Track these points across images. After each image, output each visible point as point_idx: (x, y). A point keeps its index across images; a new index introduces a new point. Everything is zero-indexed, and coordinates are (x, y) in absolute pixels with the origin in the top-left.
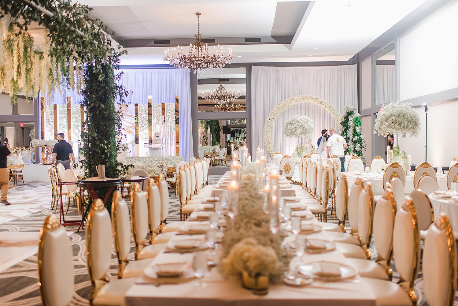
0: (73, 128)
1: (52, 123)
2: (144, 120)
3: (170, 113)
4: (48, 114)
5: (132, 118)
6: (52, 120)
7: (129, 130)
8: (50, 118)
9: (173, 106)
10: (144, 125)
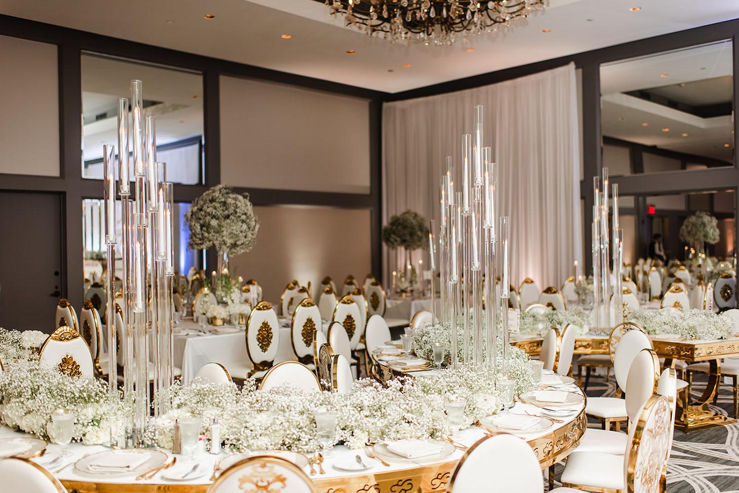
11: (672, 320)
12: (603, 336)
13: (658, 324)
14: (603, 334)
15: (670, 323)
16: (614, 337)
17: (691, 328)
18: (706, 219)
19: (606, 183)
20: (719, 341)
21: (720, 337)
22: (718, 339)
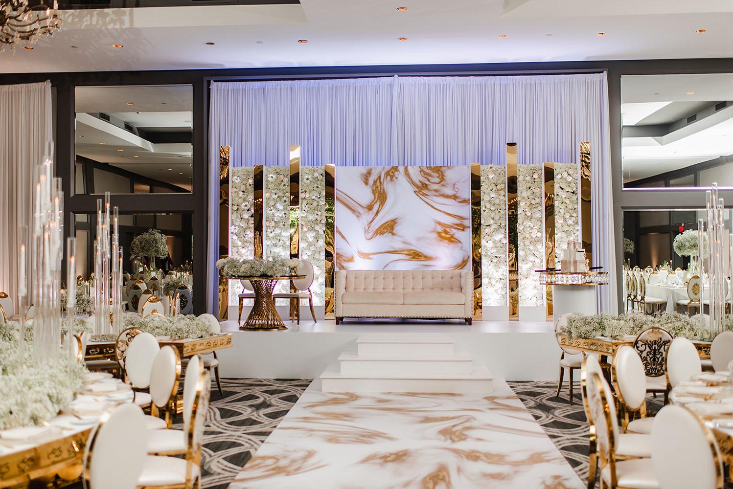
0: (302, 228)
1: (246, 216)
2: (493, 209)
3: (562, 189)
4: (237, 190)
5: (459, 202)
6: (246, 206)
7: (448, 234)
8: (240, 201)
9: (571, 172)
10: (492, 222)
11: (163, 325)
13: (152, 328)
15: (162, 327)
16: (121, 341)
17: (178, 330)
18: (158, 235)
19: (108, 205)
20: (200, 339)
21: (200, 336)
22: (199, 338)
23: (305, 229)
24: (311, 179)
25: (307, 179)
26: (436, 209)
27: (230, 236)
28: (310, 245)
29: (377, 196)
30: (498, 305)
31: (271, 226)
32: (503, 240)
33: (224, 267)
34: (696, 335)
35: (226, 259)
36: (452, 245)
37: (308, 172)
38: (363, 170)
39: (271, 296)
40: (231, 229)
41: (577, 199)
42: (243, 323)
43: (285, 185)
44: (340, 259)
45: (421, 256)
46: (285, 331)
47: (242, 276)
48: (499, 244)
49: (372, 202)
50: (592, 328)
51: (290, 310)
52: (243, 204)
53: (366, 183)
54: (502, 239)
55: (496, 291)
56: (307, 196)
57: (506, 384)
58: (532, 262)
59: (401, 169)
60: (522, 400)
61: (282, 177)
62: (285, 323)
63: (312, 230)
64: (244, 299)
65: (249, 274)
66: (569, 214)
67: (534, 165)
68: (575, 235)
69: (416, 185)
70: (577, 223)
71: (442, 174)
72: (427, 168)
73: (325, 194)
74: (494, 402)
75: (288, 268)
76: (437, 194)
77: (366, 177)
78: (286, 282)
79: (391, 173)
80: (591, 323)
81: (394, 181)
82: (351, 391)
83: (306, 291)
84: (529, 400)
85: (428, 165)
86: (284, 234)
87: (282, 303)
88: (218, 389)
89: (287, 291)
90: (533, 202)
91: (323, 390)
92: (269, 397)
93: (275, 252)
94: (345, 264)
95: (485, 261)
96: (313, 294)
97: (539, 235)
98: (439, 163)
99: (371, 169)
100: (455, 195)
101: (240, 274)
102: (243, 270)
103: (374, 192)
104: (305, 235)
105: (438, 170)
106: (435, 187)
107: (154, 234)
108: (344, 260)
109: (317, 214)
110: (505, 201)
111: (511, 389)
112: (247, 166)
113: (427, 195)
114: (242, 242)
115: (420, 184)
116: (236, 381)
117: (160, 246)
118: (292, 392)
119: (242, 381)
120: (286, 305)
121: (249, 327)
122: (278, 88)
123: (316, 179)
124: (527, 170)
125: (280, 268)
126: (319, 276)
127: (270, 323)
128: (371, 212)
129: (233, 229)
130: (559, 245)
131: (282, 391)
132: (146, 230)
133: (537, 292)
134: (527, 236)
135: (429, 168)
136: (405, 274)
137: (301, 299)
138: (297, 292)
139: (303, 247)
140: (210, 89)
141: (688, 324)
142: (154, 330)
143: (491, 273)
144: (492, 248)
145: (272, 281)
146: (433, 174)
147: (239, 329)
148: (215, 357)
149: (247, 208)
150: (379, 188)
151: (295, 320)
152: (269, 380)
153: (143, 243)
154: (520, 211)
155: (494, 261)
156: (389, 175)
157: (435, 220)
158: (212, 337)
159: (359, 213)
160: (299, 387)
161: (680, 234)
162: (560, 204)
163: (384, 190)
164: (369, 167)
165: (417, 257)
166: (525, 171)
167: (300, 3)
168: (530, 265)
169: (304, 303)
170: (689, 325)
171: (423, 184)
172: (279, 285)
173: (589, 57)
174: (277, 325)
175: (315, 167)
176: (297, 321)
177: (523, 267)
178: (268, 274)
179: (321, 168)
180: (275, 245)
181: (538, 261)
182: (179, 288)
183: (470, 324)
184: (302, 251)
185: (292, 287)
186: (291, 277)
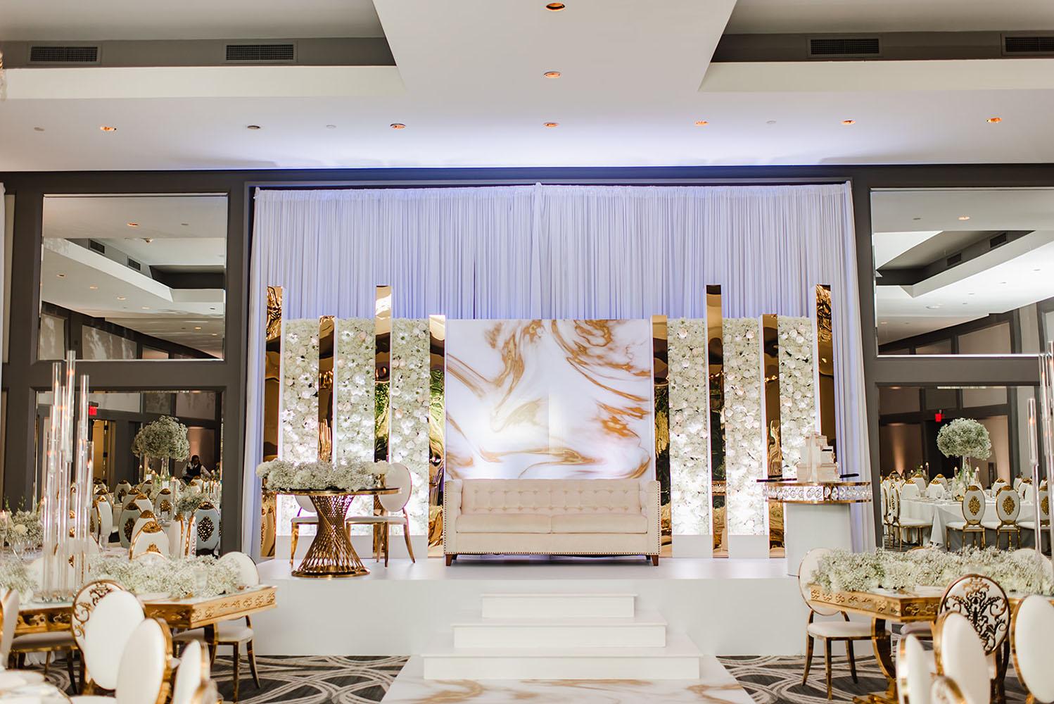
0: (394, 414)
1: (307, 394)
2: (686, 385)
3: (790, 355)
4: (293, 355)
5: (634, 374)
6: (307, 379)
7: (619, 424)
8: (298, 371)
9: (802, 330)
10: (685, 405)
11: (159, 573)
12: (55, 603)
14: (54, 600)
15: (157, 577)
16: (81, 604)
17: (184, 581)
18: (174, 426)
19: (71, 373)
20: (221, 596)
21: (222, 592)
22: (220, 594)
23: (398, 416)
24: (408, 339)
25: (403, 338)
26: (600, 385)
27: (281, 426)
28: (406, 440)
29: (509, 365)
30: (696, 534)
31: (345, 410)
32: (702, 432)
33: (268, 474)
34: (1030, 585)
35: (271, 462)
36: (624, 440)
37: (403, 327)
38: (488, 324)
39: (343, 520)
40: (283, 415)
41: (812, 370)
42: (297, 565)
43: (367, 348)
44: (453, 461)
45: (577, 457)
46: (365, 578)
47: (296, 490)
48: (696, 439)
49: (502, 375)
50: (864, 575)
51: (374, 542)
52: (303, 376)
53: (493, 345)
54: (700, 430)
55: (692, 511)
56: (402, 364)
57: (717, 661)
58: (746, 466)
59: (547, 323)
60: (750, 692)
61: (363, 335)
62: (366, 564)
63: (409, 416)
64: (300, 526)
65: (308, 486)
66: (801, 394)
67: (746, 319)
68: (811, 424)
69: (571, 349)
70: (812, 407)
71: (608, 331)
72: (586, 322)
73: (429, 361)
74: (704, 696)
75: (371, 477)
76: (600, 362)
77: (492, 336)
78: (368, 499)
79: (531, 330)
80: (861, 566)
81: (535, 342)
82: (471, 678)
83: (398, 513)
84: (760, 692)
85: (587, 319)
86: (365, 423)
87: (361, 533)
88: (251, 677)
89: (368, 512)
90: (747, 375)
91: (425, 678)
92: (337, 691)
93: (351, 451)
94: (460, 471)
95: (674, 465)
96: (409, 517)
97: (757, 425)
98: (603, 315)
99: (500, 324)
100: (628, 364)
101: (293, 487)
102: (299, 479)
103: (504, 359)
104: (397, 424)
105: (602, 325)
106: (598, 351)
107: (168, 424)
108: (459, 464)
109: (417, 393)
110: (705, 373)
111: (727, 672)
112: (310, 318)
113: (586, 364)
114: (299, 435)
115: (575, 347)
116: (284, 661)
117: (176, 442)
118: (375, 679)
119: (293, 661)
120: (367, 534)
121: (308, 572)
122: (360, 199)
123: (417, 339)
124: (736, 326)
125: (359, 476)
126: (420, 489)
127: (340, 564)
128: (500, 389)
129: (285, 416)
130: (786, 439)
131: (359, 679)
132: (156, 417)
133: (755, 512)
134: (739, 426)
135: (589, 322)
136: (552, 485)
137: (390, 526)
138: (385, 513)
139: (395, 444)
140: (254, 200)
141: (1016, 568)
142: (143, 582)
143: (684, 483)
144: (685, 444)
145: (345, 497)
146: (595, 332)
147: (290, 574)
148: (248, 624)
149: (308, 382)
150: (513, 353)
151: (382, 558)
152: (338, 659)
153: (151, 437)
154: (727, 389)
155: (688, 464)
156: (528, 333)
157: (600, 402)
158: (242, 592)
159: (482, 390)
160: (386, 671)
161: (946, 425)
162: (787, 377)
163: (520, 355)
164: (497, 321)
165: (571, 459)
166: (734, 328)
167: (395, 65)
168: (743, 470)
169: (395, 531)
170: (1018, 569)
171: (579, 347)
172: (356, 502)
173: (826, 159)
174: (353, 568)
175: (415, 320)
176: (384, 560)
177: (732, 474)
178: (338, 486)
179: (424, 322)
180: (352, 441)
181: (755, 464)
182: (201, 508)
183: (656, 564)
184: (394, 450)
185: (377, 505)
186: (374, 491)
